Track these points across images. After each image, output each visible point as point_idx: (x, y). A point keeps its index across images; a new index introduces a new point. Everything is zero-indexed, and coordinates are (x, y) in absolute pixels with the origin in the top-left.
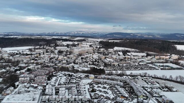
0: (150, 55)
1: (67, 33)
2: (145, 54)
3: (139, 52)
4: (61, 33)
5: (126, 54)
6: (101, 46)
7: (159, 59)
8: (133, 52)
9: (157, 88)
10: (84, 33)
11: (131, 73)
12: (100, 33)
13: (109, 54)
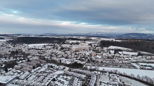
0: (142, 55)
1: (88, 34)
2: (136, 54)
3: (132, 51)
4: (83, 34)
5: (118, 52)
6: (99, 45)
7: (150, 59)
8: (125, 51)
9: (113, 85)
10: (102, 33)
11: (104, 69)
12: (117, 34)
13: (101, 52)
